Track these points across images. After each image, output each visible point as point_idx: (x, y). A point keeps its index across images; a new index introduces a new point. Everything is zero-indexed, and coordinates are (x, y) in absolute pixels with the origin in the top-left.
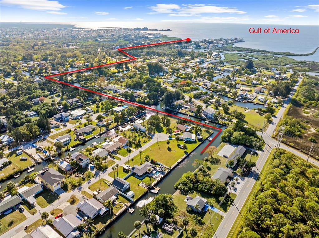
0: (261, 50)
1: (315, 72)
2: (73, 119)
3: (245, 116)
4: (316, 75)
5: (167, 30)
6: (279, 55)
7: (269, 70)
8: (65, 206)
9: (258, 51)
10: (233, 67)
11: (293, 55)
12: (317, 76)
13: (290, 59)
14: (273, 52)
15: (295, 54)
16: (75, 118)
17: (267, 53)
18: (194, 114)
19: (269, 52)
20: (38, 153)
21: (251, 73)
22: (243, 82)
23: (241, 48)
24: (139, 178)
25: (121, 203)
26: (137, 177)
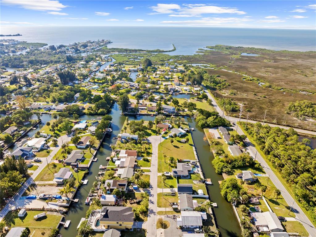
0: (137, 49)
2: (39, 151)
3: (195, 104)
5: (16, 35)
7: (164, 66)
8: (161, 233)
9: (136, 51)
10: (135, 67)
11: (164, 52)
13: (165, 55)
16: (39, 149)
18: (157, 112)
19: (145, 51)
20: (49, 203)
21: (155, 70)
22: (157, 78)
23: (118, 49)
24: (188, 178)
25: (202, 203)
26: (184, 178)
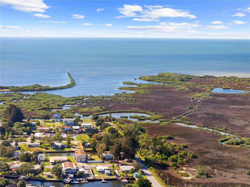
1: (115, 112)
4: (121, 117)
6: (28, 90)
11: (50, 89)
12: (124, 117)
13: (52, 96)
14: (13, 87)
15: (51, 87)
17: (5, 90)
21: (30, 129)
